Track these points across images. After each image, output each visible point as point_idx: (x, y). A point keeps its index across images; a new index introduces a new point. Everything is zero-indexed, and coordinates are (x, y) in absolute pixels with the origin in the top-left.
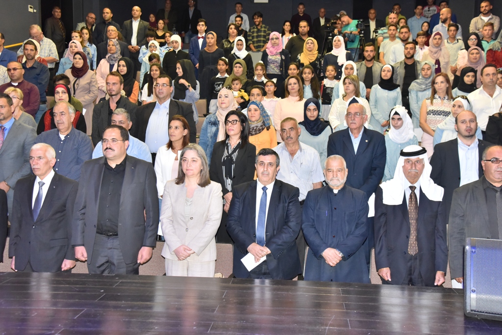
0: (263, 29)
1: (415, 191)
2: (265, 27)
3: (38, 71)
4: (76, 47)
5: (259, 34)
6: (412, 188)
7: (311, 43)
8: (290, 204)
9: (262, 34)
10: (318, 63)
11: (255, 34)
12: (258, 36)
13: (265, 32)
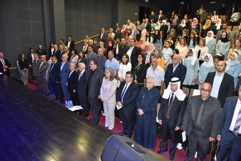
0: (206, 14)
1: (174, 95)
2: (207, 13)
3: (119, 34)
4: (133, 26)
5: (204, 16)
6: (173, 94)
7: (208, 22)
8: (133, 91)
9: (205, 15)
10: (209, 29)
11: (203, 16)
12: (203, 17)
13: (206, 15)
